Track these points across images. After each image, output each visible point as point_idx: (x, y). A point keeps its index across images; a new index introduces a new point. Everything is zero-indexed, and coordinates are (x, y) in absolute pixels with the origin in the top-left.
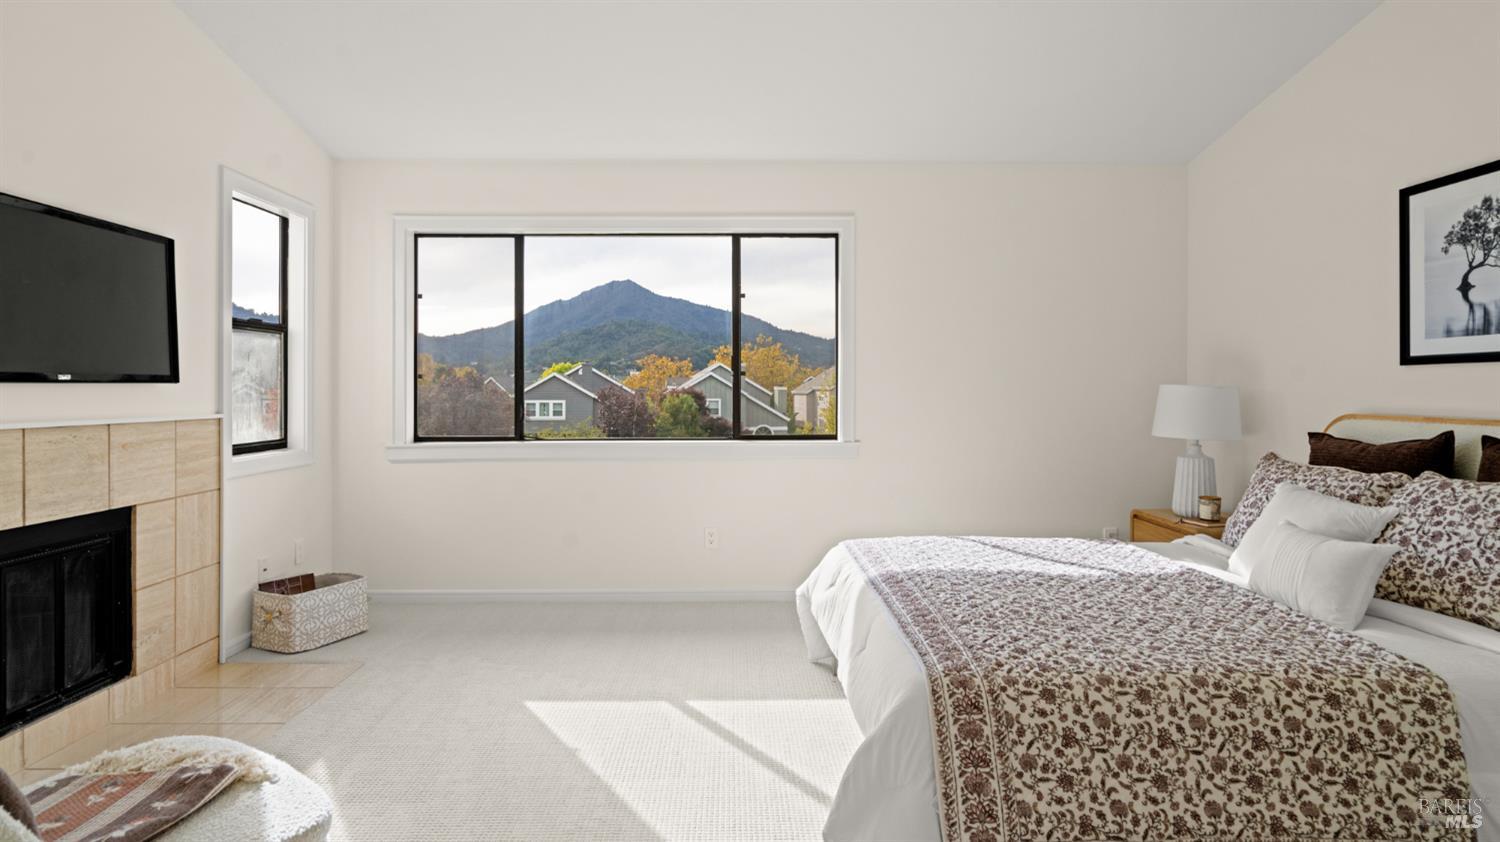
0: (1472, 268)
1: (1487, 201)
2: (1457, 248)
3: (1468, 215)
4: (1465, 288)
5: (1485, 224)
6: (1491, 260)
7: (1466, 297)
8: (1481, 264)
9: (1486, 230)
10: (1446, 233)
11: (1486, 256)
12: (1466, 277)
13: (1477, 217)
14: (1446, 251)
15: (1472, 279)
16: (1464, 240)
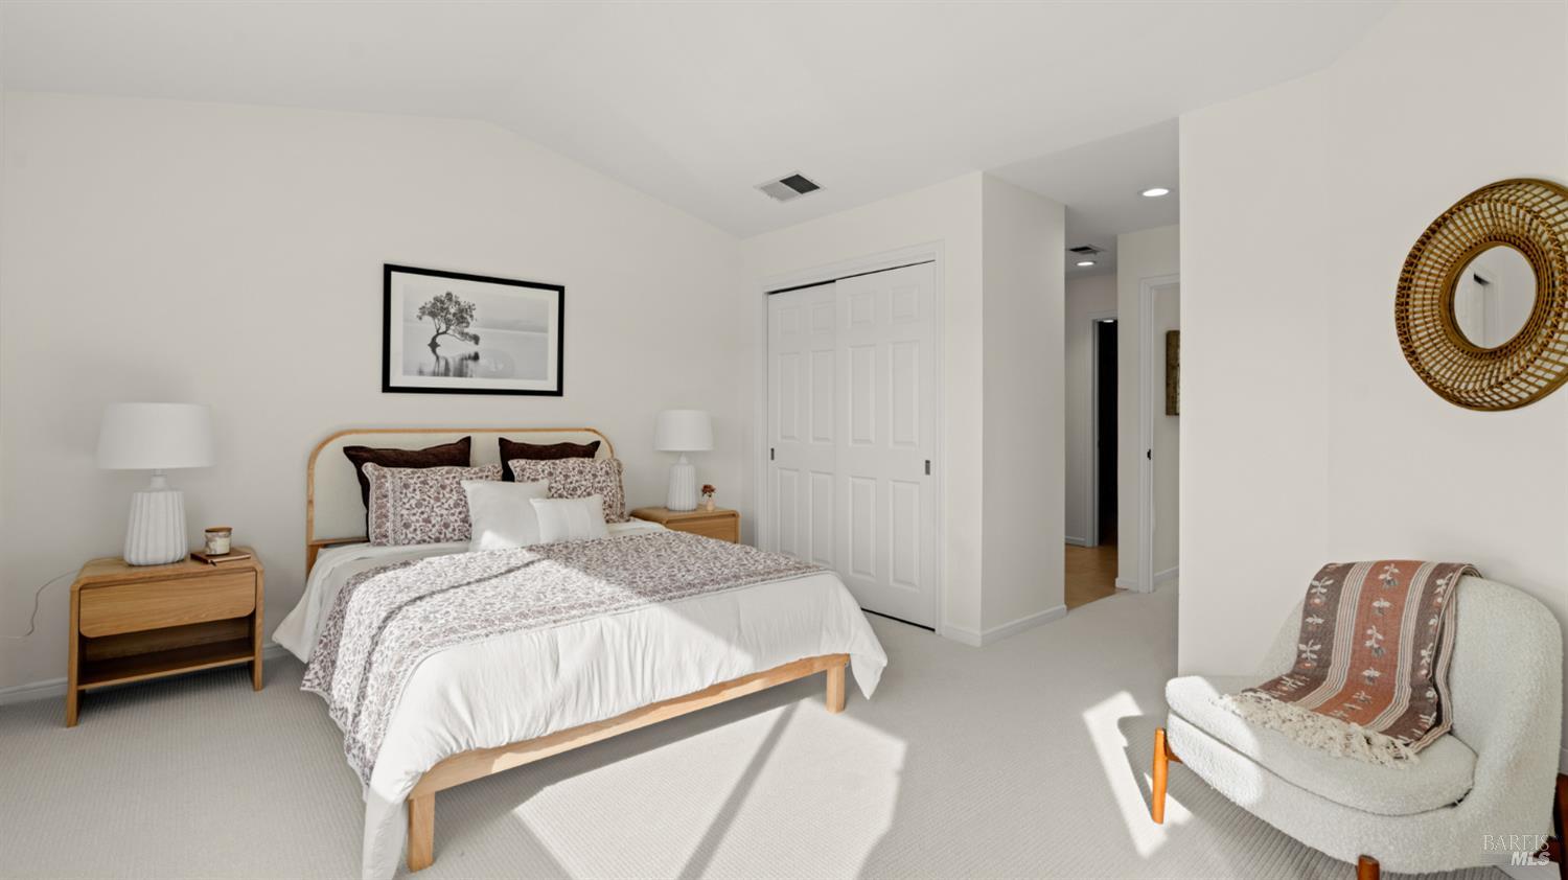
0: (438, 334)
1: (449, 295)
2: (427, 318)
3: (436, 299)
4: (434, 345)
5: (447, 308)
6: (450, 332)
7: (434, 351)
8: (445, 333)
9: (448, 312)
10: (420, 306)
11: (448, 328)
12: (434, 339)
13: (442, 302)
14: (420, 318)
15: (438, 340)
16: (433, 315)
